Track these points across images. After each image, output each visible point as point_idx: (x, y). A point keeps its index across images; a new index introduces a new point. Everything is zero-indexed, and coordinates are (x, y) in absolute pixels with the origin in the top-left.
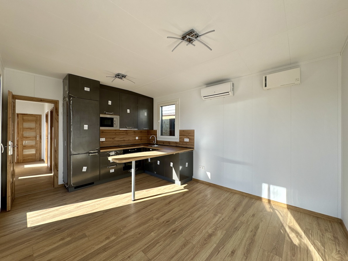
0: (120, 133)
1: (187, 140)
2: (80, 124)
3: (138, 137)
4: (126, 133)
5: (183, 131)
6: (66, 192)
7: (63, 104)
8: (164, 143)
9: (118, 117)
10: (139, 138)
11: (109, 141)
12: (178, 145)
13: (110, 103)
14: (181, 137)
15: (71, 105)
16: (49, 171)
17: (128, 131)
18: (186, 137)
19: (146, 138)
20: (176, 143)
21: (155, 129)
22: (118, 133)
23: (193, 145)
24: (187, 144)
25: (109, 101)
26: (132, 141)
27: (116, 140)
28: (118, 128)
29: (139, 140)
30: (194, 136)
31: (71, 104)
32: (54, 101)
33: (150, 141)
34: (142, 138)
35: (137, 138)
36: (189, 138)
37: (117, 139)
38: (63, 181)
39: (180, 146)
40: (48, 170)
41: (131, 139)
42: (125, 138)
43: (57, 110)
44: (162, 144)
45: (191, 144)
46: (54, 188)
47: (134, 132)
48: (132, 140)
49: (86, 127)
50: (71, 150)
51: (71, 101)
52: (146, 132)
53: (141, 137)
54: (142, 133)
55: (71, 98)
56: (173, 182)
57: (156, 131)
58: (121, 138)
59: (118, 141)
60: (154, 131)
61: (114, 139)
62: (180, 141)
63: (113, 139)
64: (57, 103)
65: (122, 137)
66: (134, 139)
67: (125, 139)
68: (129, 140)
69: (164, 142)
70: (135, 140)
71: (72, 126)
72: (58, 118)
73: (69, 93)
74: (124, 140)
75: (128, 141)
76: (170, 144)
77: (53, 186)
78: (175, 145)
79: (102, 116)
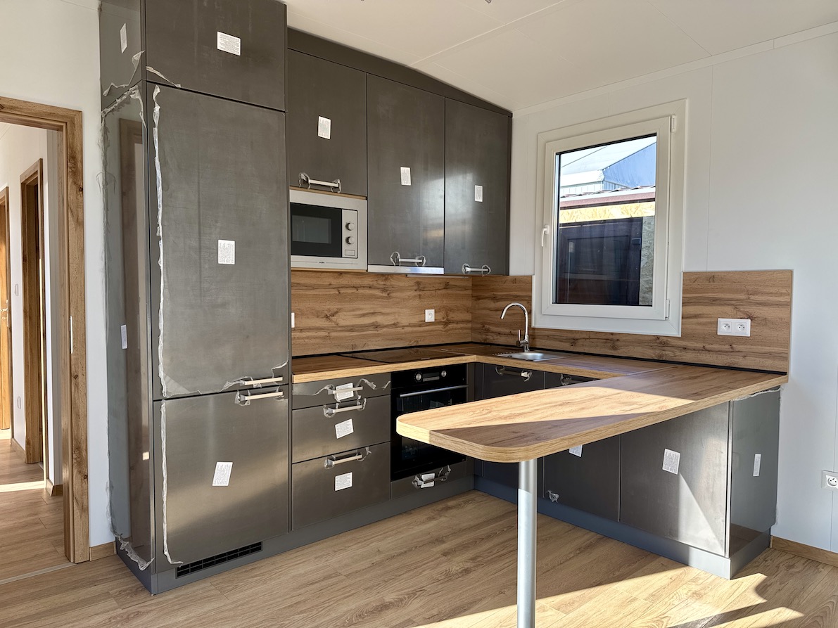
0: (361, 291)
1: (734, 327)
2: (200, 233)
3: (432, 311)
4: (384, 290)
5: (712, 277)
6: (136, 592)
7: (105, 130)
8: (574, 341)
9: (361, 204)
10: (440, 317)
11: (309, 329)
12: (669, 354)
13: (324, 127)
14: (692, 310)
15: (156, 130)
16: (24, 468)
17: (393, 282)
18: (728, 309)
19: (468, 317)
20: (659, 341)
21: (516, 269)
22: (350, 291)
23: (785, 358)
24: (736, 347)
25: (321, 119)
26: (410, 329)
27: (342, 323)
28: (360, 264)
29: (440, 327)
30: (788, 305)
31: (156, 121)
32: (60, 113)
33: (488, 331)
34: (452, 316)
35: (430, 316)
36: (751, 318)
37: (345, 319)
38: (114, 529)
39: (688, 357)
40: (17, 461)
41: (405, 321)
42: (381, 313)
43: (75, 163)
44: (567, 347)
45: (767, 349)
46: (71, 565)
47: (418, 283)
48: (410, 325)
49: (226, 252)
50: (162, 374)
51: (157, 108)
52: (465, 288)
53: (448, 310)
54: (449, 291)
55: (157, 90)
56: (677, 557)
57: (525, 283)
58: (363, 315)
59: (351, 329)
60: (515, 280)
61: (334, 318)
62: (685, 336)
63: (327, 317)
64: (73, 123)
65: (367, 307)
66: (415, 320)
67: (379, 319)
68: (395, 325)
69: (577, 336)
70: (423, 323)
71: (161, 243)
72: (80, 206)
73: (144, 61)
74: (376, 326)
75: (394, 330)
76: (614, 348)
77: (61, 550)
78: (650, 353)
79: (298, 196)
